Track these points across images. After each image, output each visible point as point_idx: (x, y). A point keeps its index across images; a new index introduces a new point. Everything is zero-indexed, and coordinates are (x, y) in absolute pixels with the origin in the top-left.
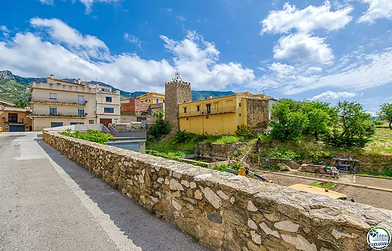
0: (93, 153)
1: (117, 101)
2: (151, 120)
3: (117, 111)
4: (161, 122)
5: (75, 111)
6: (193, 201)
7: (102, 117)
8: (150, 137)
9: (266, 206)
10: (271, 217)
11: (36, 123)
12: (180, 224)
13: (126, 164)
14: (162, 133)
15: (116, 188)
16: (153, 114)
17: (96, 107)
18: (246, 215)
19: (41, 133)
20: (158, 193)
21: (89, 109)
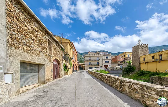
0: (104, 76)
1: (110, 58)
2: (125, 65)
3: (110, 62)
4: (130, 66)
5: (96, 63)
6: (131, 88)
7: (105, 65)
8: (125, 72)
9: (148, 88)
10: (149, 91)
11: (86, 68)
12: (128, 95)
13: (114, 79)
14: (131, 71)
15: (111, 86)
16: (126, 62)
17: (103, 61)
18: (144, 91)
19: (87, 71)
20: (122, 87)
21: (100, 62)
